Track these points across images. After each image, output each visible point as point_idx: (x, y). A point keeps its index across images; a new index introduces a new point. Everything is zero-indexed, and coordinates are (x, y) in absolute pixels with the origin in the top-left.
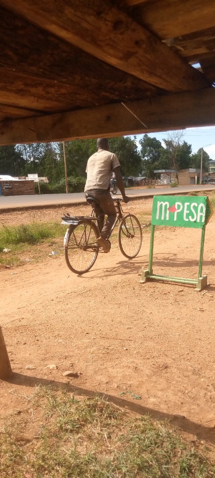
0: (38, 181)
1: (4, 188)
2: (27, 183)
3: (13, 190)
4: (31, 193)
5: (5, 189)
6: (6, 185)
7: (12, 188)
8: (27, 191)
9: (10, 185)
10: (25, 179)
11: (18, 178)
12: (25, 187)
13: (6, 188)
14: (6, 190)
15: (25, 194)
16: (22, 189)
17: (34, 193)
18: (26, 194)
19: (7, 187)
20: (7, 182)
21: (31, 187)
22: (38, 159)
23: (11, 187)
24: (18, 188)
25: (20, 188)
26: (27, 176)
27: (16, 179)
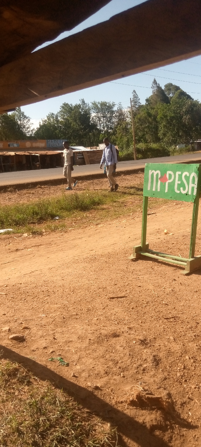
1: (77, 158)
2: (98, 152)
6: (79, 156)
9: (82, 156)
10: (97, 149)
11: (90, 148)
12: (96, 156)
13: (79, 158)
14: (79, 160)
15: (96, 163)
24: (89, 158)
25: (92, 158)
26: (98, 146)
27: (88, 149)
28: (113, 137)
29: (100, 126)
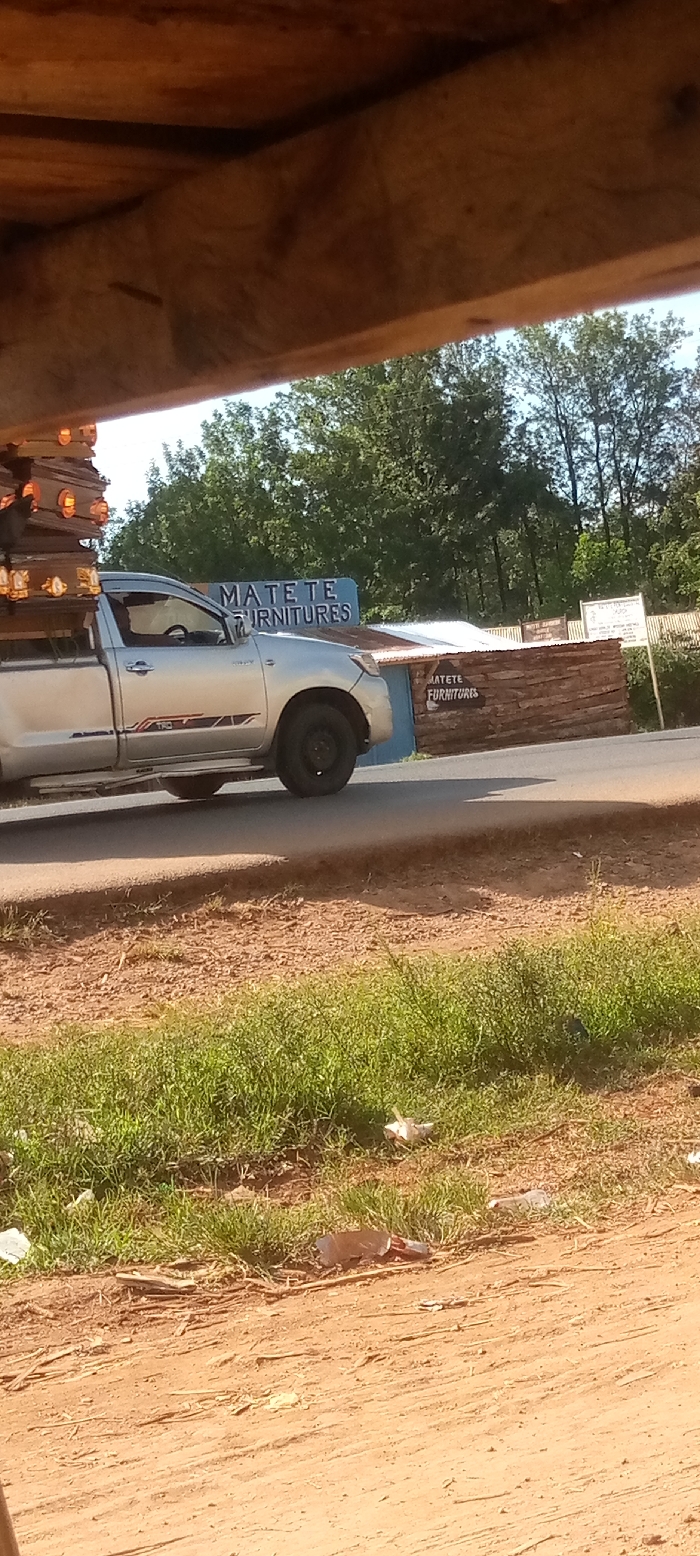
0: (646, 643)
1: (431, 705)
2: (575, 661)
3: (487, 710)
4: (602, 725)
5: (438, 710)
6: (444, 686)
7: (479, 702)
8: (578, 715)
9: (467, 684)
10: (565, 634)
11: (518, 629)
12: (565, 687)
13: (443, 705)
14: (443, 714)
15: (565, 732)
16: (542, 701)
17: (621, 723)
18: (573, 731)
19: (449, 694)
20: (445, 665)
21: (601, 684)
22: (652, 493)
23: (470, 693)
24: (517, 700)
25: (530, 697)
26: (576, 615)
27: (504, 639)
28: (674, 554)
29: (574, 479)
